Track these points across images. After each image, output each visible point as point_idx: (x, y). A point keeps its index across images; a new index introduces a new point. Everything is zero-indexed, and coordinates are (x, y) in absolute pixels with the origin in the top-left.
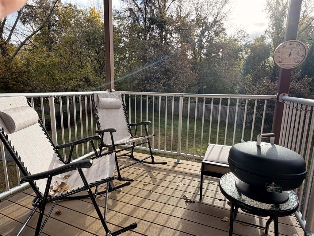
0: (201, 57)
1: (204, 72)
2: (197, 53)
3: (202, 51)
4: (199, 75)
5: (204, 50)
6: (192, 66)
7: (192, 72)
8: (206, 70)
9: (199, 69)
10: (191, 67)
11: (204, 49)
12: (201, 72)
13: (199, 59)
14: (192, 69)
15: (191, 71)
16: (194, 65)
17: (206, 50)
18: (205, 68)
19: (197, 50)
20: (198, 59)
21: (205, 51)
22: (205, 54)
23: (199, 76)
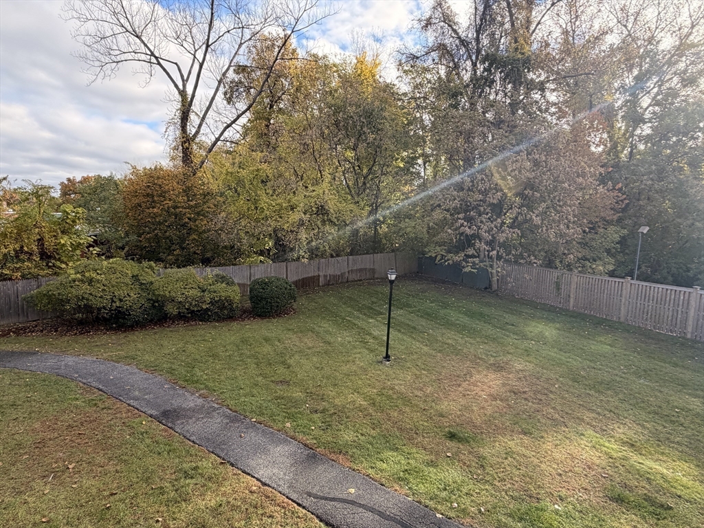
0: (633, 147)
1: (643, 186)
2: (619, 138)
3: (638, 132)
4: (625, 196)
5: (645, 127)
6: (602, 170)
7: (601, 189)
8: (650, 182)
9: (626, 178)
10: (601, 174)
11: (645, 123)
12: (633, 188)
13: (625, 152)
14: (603, 180)
15: (599, 185)
16: (611, 169)
17: (651, 127)
18: (645, 177)
19: (620, 128)
20: (622, 152)
21: (646, 130)
22: (648, 139)
23: (625, 199)
